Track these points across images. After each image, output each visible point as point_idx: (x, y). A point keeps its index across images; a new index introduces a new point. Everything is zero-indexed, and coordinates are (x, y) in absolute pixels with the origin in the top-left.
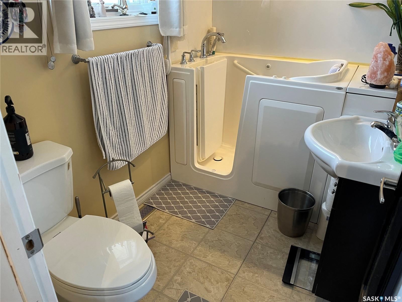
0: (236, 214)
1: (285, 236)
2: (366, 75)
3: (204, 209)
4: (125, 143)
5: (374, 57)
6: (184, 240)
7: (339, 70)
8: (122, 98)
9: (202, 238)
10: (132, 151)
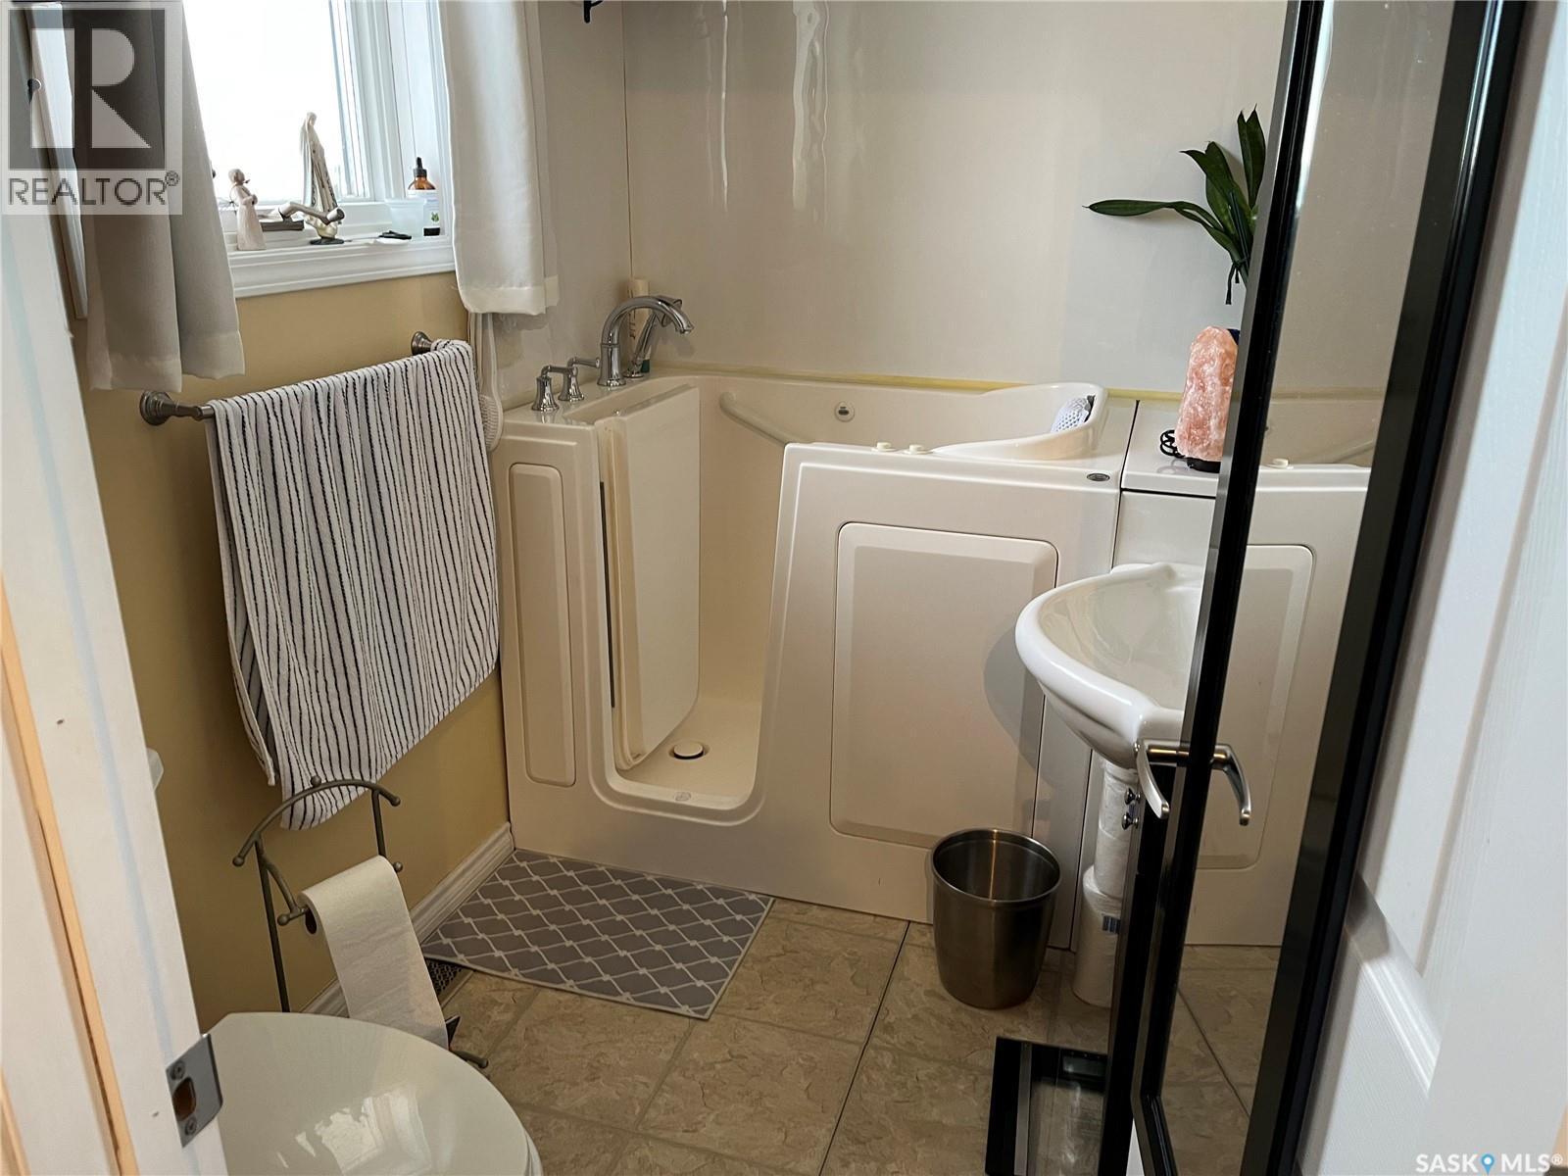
0: (781, 952)
1: (970, 1008)
2: (1172, 432)
3: (658, 947)
4: (346, 718)
5: (1194, 375)
6: (599, 1078)
7: (1087, 419)
8: (334, 544)
9: (669, 1057)
10: (372, 747)
